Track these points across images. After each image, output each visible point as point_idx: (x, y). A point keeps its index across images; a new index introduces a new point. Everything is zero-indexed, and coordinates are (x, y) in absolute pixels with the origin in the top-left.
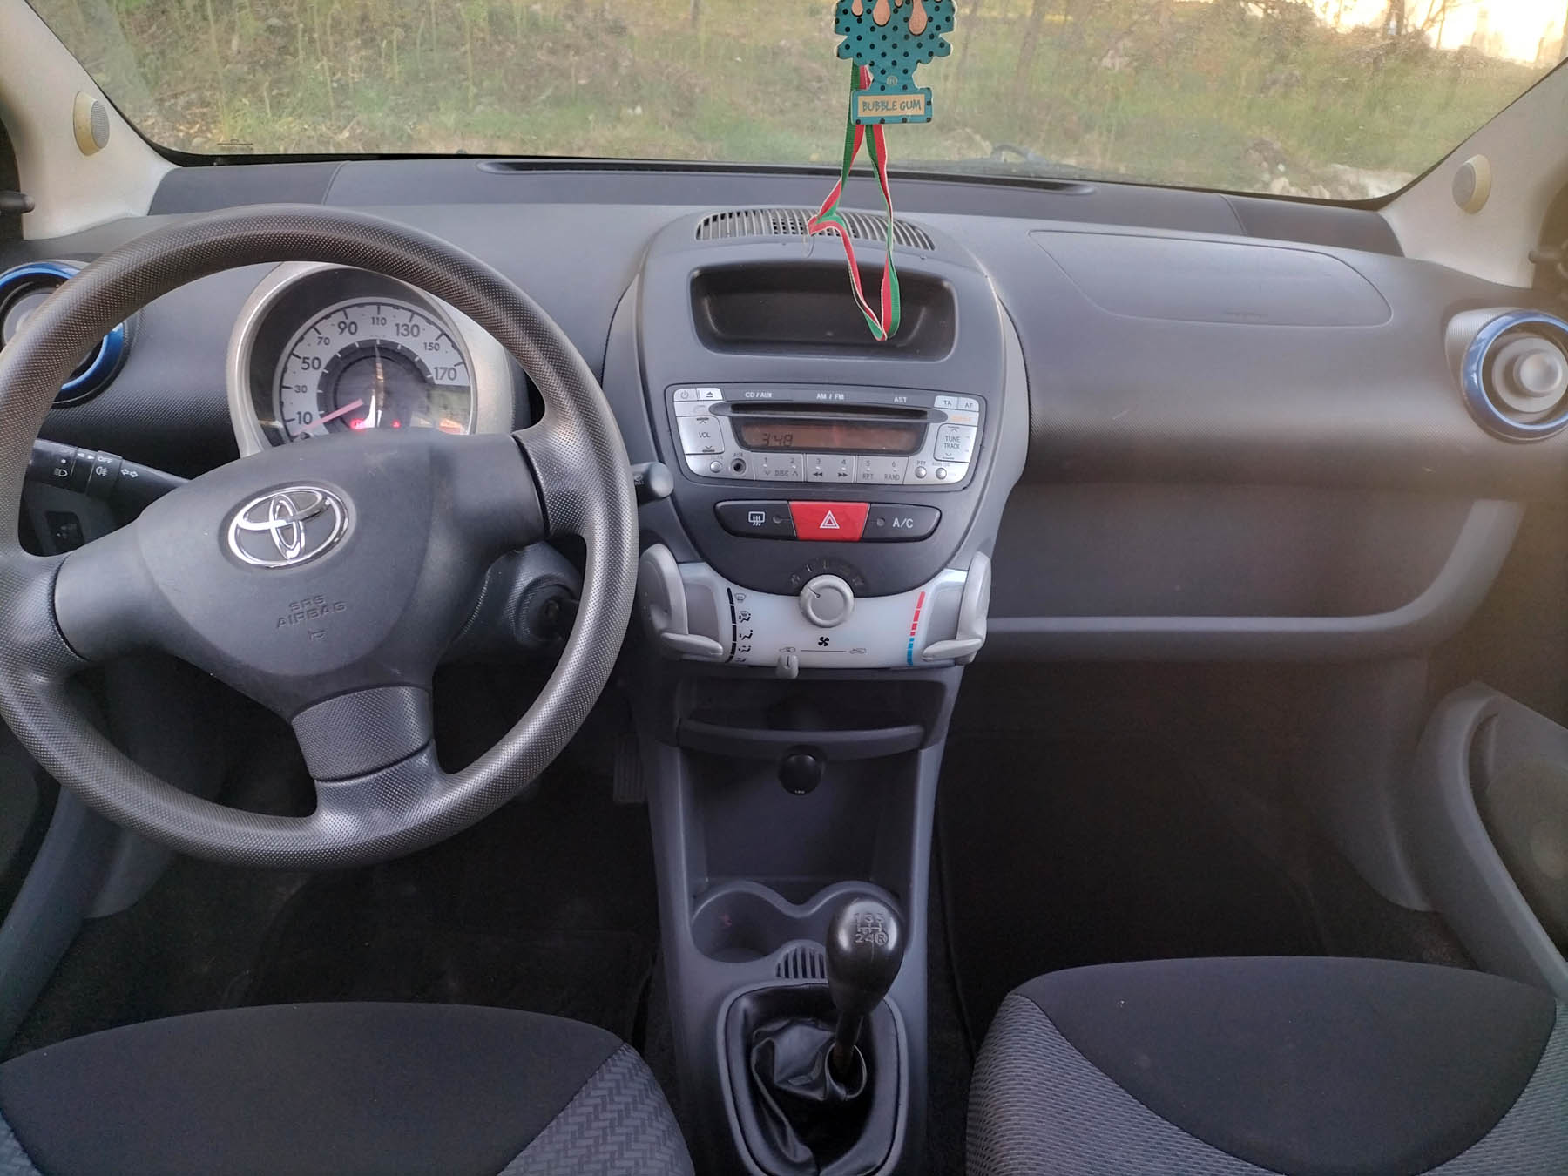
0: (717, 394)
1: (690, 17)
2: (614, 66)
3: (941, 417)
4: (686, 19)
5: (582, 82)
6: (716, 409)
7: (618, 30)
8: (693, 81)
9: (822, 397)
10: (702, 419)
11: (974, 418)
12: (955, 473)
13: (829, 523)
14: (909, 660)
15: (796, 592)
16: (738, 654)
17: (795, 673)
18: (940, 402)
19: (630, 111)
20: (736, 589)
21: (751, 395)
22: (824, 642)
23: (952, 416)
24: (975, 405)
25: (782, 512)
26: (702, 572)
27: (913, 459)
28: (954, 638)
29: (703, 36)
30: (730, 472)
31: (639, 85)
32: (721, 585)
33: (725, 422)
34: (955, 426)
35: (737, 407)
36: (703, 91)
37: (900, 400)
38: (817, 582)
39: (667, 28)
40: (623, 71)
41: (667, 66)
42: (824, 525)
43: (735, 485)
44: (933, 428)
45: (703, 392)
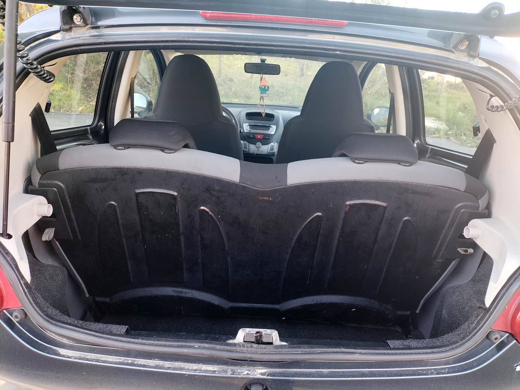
0: (248, 124)
1: (251, 76)
2: (231, 89)
3: (272, 127)
4: (250, 76)
5: (223, 93)
6: (248, 125)
7: (231, 80)
8: (250, 93)
9: (259, 124)
10: (246, 126)
11: (276, 128)
12: (273, 133)
13: (259, 137)
14: (268, 153)
15: (255, 144)
16: (249, 152)
17: (255, 154)
18: (272, 126)
19: (234, 100)
20: (249, 144)
21: (251, 124)
22: (258, 150)
23: (273, 127)
24: (276, 126)
25: (255, 136)
26: (246, 142)
27: (268, 131)
28: (272, 150)
29: (253, 82)
30: (249, 132)
31: (237, 94)
32: (247, 143)
33: (249, 127)
34: (273, 128)
35: (250, 125)
36: (252, 96)
37: (267, 125)
38: (257, 143)
39: (244, 79)
40: (233, 91)
41: (244, 90)
42: (258, 137)
43: (249, 133)
44: (271, 128)
45: (246, 124)
